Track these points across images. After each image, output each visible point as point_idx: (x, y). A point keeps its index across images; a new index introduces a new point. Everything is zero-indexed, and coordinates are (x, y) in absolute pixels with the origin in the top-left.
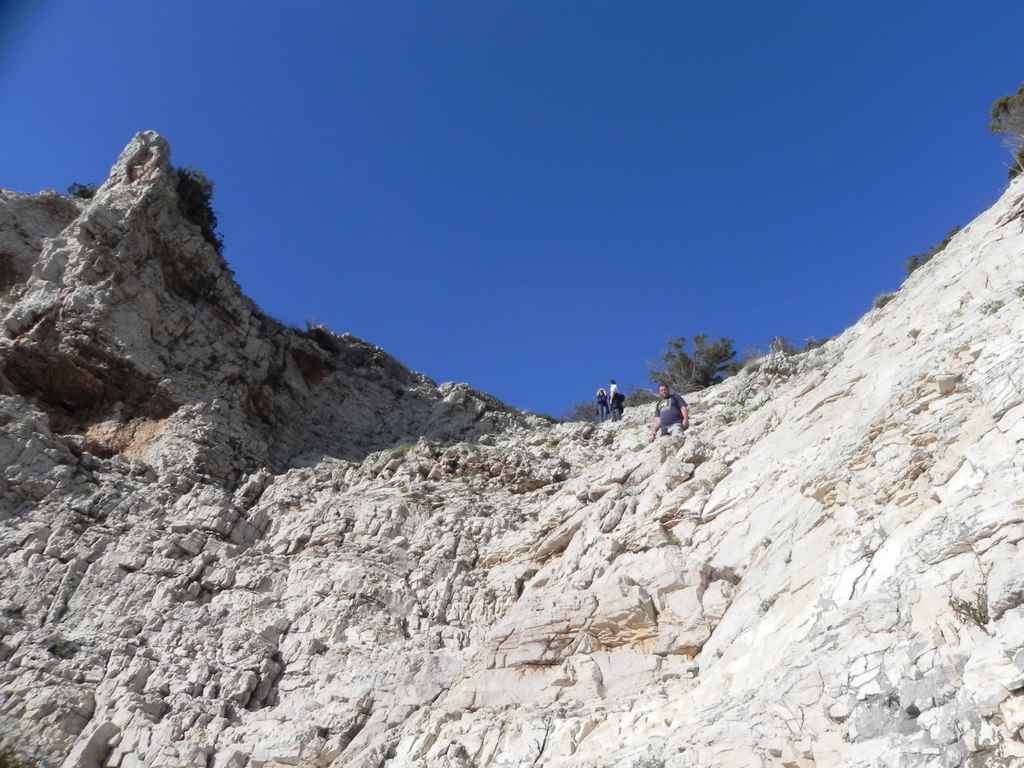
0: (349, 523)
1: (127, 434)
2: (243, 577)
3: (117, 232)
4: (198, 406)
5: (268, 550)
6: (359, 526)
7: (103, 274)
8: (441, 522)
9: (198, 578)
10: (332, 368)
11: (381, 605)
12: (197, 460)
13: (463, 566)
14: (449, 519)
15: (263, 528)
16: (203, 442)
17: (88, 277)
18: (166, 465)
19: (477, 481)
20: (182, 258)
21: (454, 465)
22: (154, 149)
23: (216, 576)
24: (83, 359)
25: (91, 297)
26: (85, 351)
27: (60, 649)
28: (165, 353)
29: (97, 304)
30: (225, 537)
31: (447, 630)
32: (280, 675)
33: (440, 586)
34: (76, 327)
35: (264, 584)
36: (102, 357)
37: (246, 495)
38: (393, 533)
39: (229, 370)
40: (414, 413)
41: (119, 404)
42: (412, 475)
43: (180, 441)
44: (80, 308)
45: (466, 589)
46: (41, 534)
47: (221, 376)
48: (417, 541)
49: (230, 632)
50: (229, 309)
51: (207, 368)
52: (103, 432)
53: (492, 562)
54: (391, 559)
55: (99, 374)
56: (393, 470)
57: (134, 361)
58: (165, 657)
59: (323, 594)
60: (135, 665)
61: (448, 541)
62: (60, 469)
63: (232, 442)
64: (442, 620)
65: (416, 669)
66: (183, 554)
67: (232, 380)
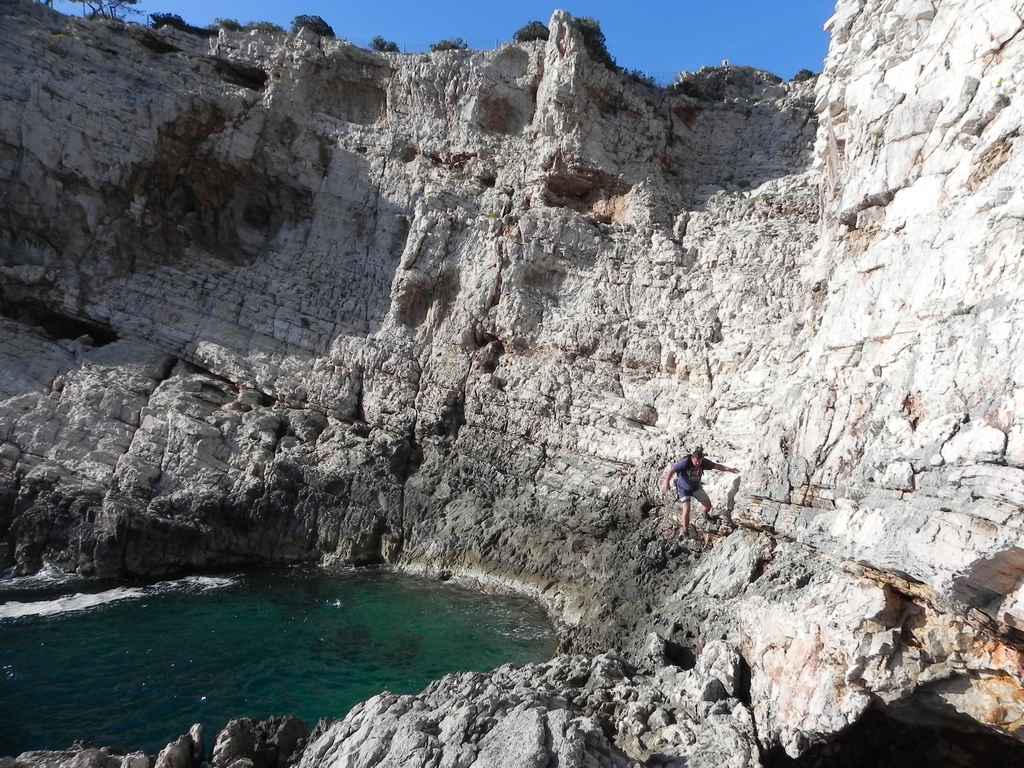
0: (734, 252)
1: (612, 206)
2: (695, 286)
3: (571, 98)
4: (641, 184)
5: (700, 267)
6: (738, 255)
7: (573, 125)
8: (776, 247)
9: (676, 288)
10: (700, 109)
11: (754, 293)
12: (651, 217)
13: (789, 269)
14: (780, 245)
15: (695, 254)
16: (650, 205)
17: (567, 129)
18: (637, 224)
19: (793, 217)
20: (602, 90)
21: (780, 208)
22: (565, 24)
23: (683, 285)
24: (580, 174)
25: (572, 140)
26: (580, 170)
27: (641, 325)
28: (614, 156)
29: (577, 145)
30: (680, 265)
31: (784, 300)
32: (721, 327)
33: (778, 280)
34: (572, 159)
35: (704, 287)
36: (589, 171)
37: (679, 230)
38: (756, 255)
39: (648, 153)
40: (761, 126)
41: (602, 191)
42: (760, 217)
43: (638, 207)
44: (570, 149)
45: (790, 281)
46: (604, 274)
47: (644, 160)
48: (766, 258)
49: (698, 313)
50: (635, 110)
51: (637, 156)
52: (600, 207)
53: (801, 266)
54: (755, 270)
55: (589, 179)
56: (750, 215)
57: (604, 169)
58: (677, 325)
59: (729, 291)
60: (669, 330)
61: (780, 257)
62: (597, 239)
63: (663, 199)
64: (782, 296)
65: (763, 333)
66: (664, 276)
67: (650, 159)
